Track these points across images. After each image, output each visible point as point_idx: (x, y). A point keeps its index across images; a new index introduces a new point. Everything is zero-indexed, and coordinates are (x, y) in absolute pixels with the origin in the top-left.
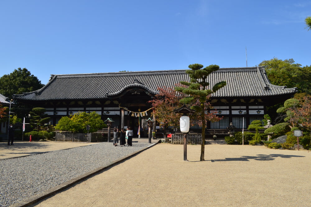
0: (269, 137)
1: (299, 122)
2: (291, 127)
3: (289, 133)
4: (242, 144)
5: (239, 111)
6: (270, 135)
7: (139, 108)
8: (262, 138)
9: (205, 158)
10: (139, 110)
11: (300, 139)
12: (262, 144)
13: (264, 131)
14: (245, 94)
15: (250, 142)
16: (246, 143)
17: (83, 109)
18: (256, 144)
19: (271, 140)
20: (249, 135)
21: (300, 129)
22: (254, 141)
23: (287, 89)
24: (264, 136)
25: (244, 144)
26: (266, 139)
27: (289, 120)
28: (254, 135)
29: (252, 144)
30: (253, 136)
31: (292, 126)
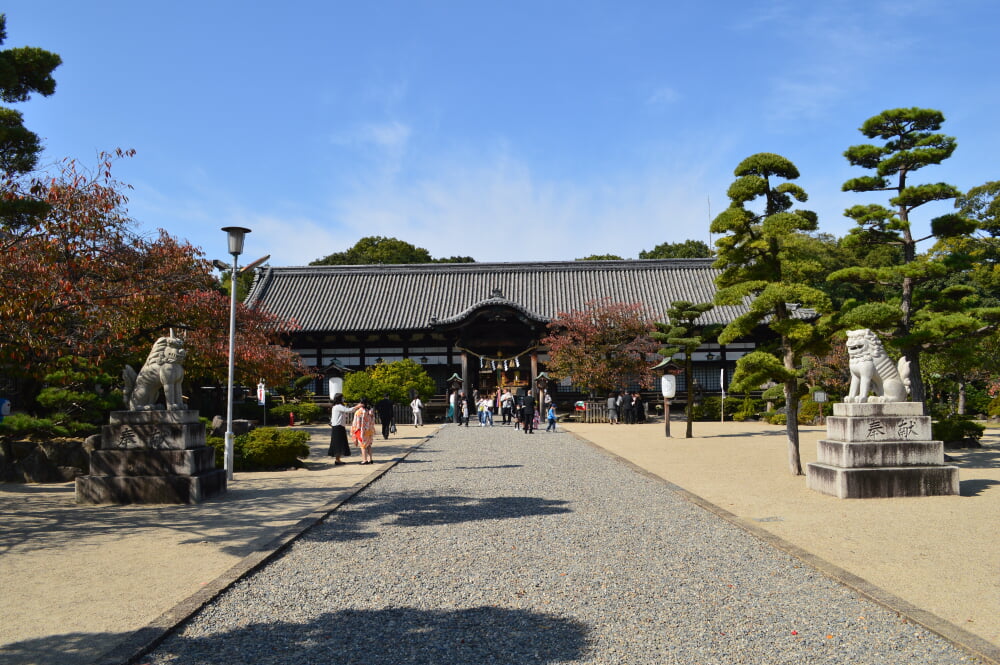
0: (769, 405)
1: (822, 378)
2: (808, 386)
3: (805, 397)
4: (719, 420)
5: (707, 354)
6: (772, 401)
7: (497, 351)
8: (757, 408)
9: (693, 435)
10: (499, 354)
11: (825, 407)
12: (756, 418)
13: (761, 393)
14: (719, 319)
15: (737, 415)
16: (728, 419)
17: (401, 350)
18: (746, 419)
19: (774, 411)
20: (733, 403)
21: (824, 389)
22: (741, 414)
23: (801, 310)
24: (759, 403)
25: (725, 420)
26: (763, 409)
27: (806, 373)
28: (742, 403)
29: (739, 420)
30: (738, 404)
31: (811, 385)
